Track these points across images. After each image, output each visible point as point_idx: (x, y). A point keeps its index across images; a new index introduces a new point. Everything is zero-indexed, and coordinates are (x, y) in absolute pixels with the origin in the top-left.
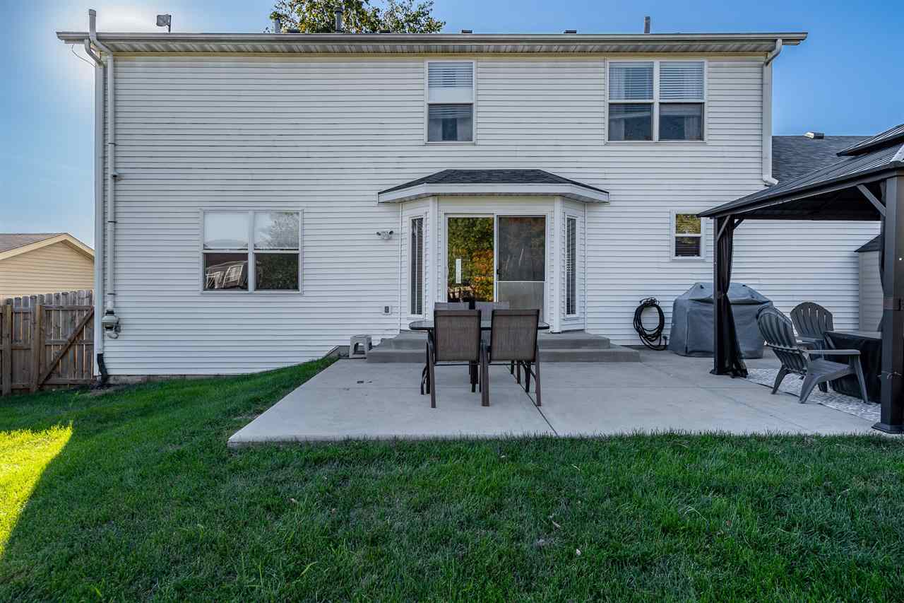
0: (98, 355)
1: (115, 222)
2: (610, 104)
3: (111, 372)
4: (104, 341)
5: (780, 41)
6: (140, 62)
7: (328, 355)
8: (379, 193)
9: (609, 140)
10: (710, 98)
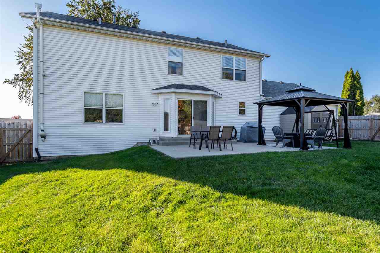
0: (36, 148)
1: (44, 94)
2: (222, 68)
3: (42, 155)
4: (38, 142)
5: (264, 56)
7: (134, 146)
8: (152, 90)
9: (222, 79)
10: (247, 69)
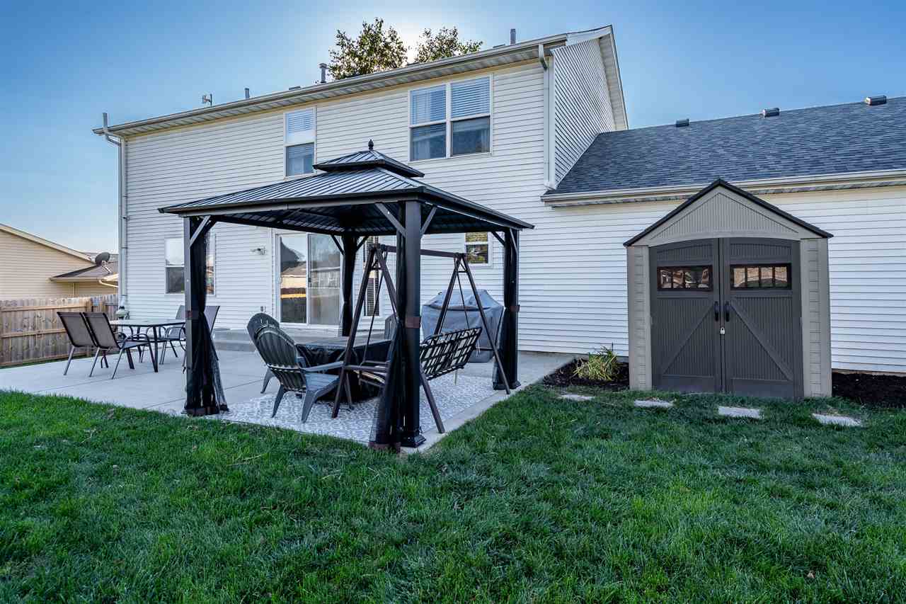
1: (127, 248)
2: (412, 129)
5: (541, 46)
6: (138, 140)
9: (411, 161)
10: (496, 111)
